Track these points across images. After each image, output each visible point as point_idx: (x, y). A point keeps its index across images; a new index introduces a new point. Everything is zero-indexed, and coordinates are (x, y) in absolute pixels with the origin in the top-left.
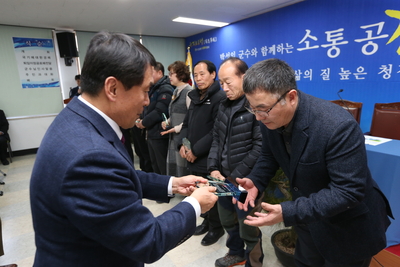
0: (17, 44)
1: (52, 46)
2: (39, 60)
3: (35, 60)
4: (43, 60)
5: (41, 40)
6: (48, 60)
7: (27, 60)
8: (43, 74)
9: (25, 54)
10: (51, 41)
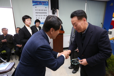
0: (34, 4)
1: (48, 5)
2: (42, 12)
3: (40, 11)
4: (44, 12)
5: (43, 2)
6: (45, 12)
7: (37, 11)
8: (43, 18)
9: (37, 9)
10: (47, 2)
